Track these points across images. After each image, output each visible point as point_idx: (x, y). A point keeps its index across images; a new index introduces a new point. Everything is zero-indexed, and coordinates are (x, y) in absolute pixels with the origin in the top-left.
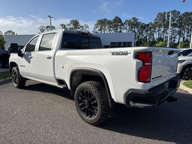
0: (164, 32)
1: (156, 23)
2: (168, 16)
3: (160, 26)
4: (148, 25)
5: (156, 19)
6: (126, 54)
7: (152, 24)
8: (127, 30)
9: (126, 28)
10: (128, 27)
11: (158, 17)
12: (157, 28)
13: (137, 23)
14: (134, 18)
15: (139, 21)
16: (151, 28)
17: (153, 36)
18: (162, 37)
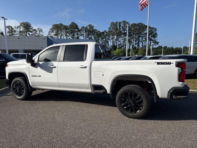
0: (117, 40)
1: (110, 31)
2: (120, 26)
3: (113, 35)
4: (103, 33)
5: (110, 28)
6: (170, 63)
7: (106, 32)
8: (84, 36)
9: (83, 34)
10: (85, 34)
11: (111, 26)
12: (111, 37)
13: (93, 30)
14: (90, 26)
15: (95, 28)
16: (106, 36)
17: (108, 43)
18: (116, 44)
